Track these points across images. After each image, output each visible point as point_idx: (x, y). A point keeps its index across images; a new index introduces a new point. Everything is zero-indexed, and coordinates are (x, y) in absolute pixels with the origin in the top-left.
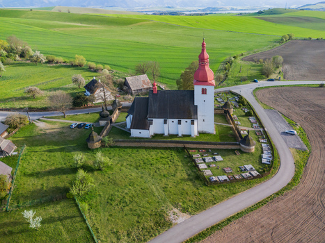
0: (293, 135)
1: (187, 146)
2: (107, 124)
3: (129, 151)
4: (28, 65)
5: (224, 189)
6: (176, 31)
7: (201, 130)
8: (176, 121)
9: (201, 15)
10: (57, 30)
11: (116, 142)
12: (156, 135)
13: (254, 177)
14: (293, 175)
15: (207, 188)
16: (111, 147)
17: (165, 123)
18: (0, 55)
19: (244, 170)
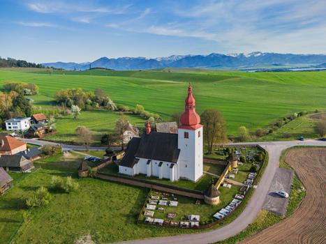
0: (283, 197)
2: (109, 159)
3: (105, 183)
4: (102, 111)
5: (149, 231)
6: (260, 86)
7: (183, 176)
10: (147, 86)
11: (99, 174)
12: (141, 175)
15: (135, 226)
16: (94, 178)
17: (148, 163)
18: (86, 103)
19: (186, 219)
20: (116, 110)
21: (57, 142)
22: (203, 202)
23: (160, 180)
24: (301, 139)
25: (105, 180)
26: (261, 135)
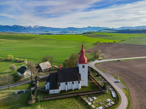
0: (119, 82)
1: (79, 94)
2: (35, 89)
6: (53, 41)
7: (82, 85)
8: (71, 82)
9: (61, 34)
11: (44, 98)
12: (62, 91)
13: (113, 105)
14: (128, 101)
16: (41, 101)
17: (66, 84)
23: (73, 90)
24: (94, 61)
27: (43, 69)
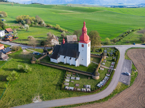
2: (45, 54)
3: (44, 67)
5: (67, 93)
6: (114, 15)
7: (81, 64)
10: (60, 14)
15: (60, 91)
16: (39, 64)
17: (64, 58)
18: (32, 23)
19: (84, 87)
20: (46, 27)
21: (19, 44)
22: (91, 78)
23: (70, 65)
24: (134, 44)
25: (44, 65)
26: (116, 41)
27: (68, 41)
